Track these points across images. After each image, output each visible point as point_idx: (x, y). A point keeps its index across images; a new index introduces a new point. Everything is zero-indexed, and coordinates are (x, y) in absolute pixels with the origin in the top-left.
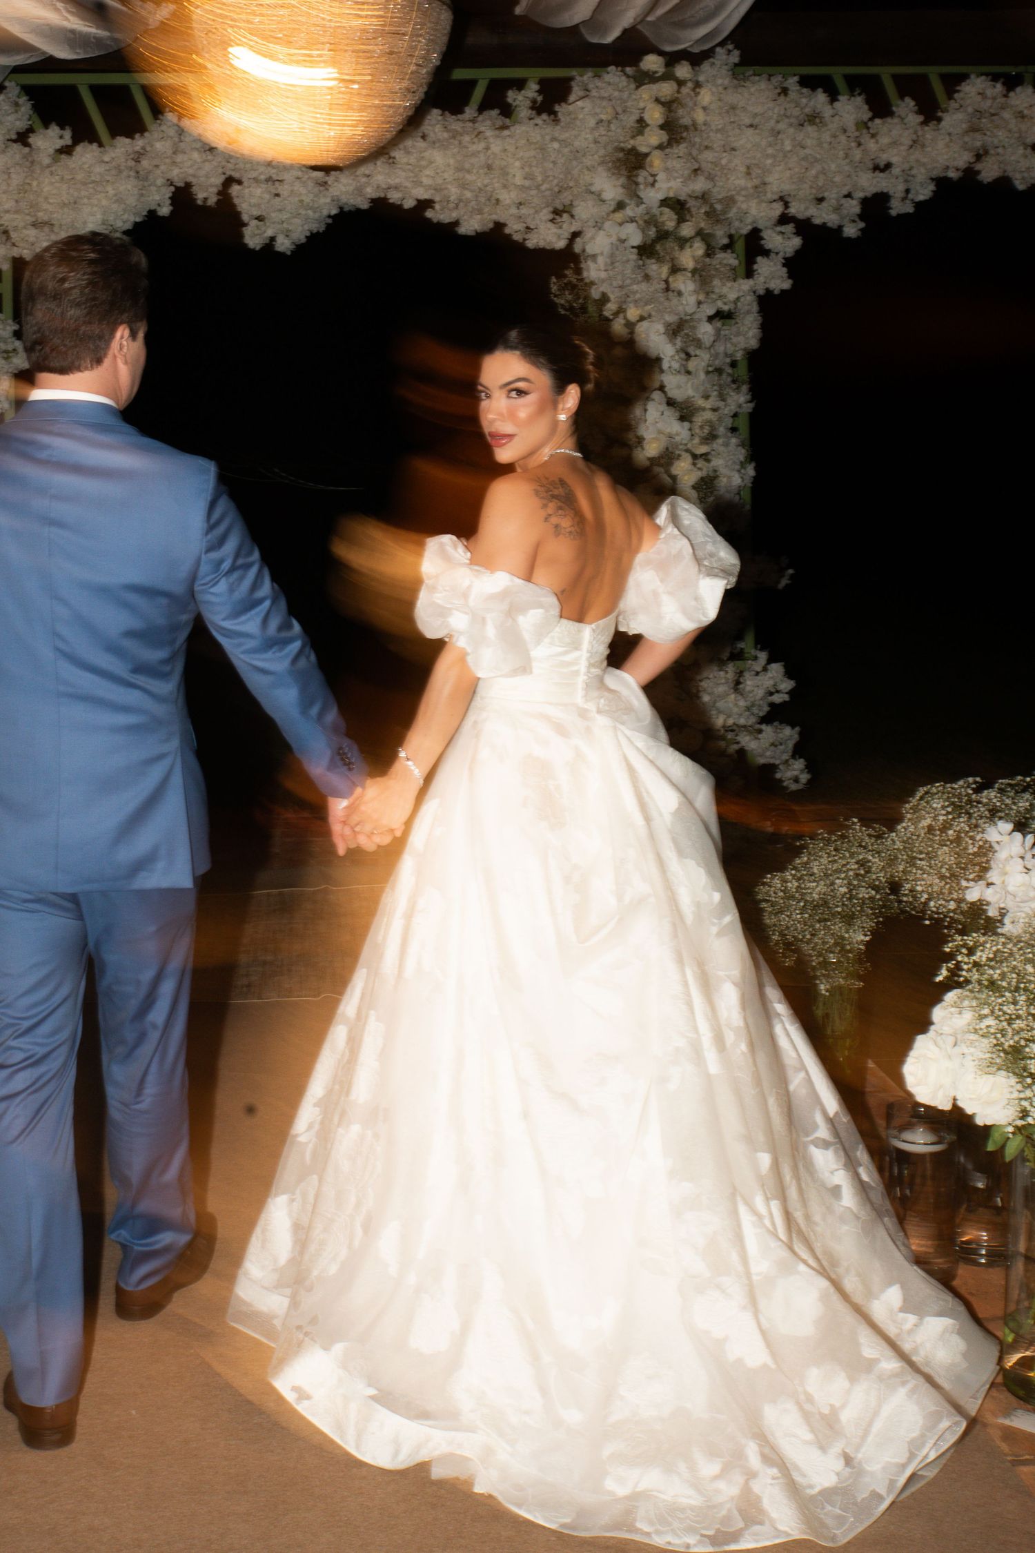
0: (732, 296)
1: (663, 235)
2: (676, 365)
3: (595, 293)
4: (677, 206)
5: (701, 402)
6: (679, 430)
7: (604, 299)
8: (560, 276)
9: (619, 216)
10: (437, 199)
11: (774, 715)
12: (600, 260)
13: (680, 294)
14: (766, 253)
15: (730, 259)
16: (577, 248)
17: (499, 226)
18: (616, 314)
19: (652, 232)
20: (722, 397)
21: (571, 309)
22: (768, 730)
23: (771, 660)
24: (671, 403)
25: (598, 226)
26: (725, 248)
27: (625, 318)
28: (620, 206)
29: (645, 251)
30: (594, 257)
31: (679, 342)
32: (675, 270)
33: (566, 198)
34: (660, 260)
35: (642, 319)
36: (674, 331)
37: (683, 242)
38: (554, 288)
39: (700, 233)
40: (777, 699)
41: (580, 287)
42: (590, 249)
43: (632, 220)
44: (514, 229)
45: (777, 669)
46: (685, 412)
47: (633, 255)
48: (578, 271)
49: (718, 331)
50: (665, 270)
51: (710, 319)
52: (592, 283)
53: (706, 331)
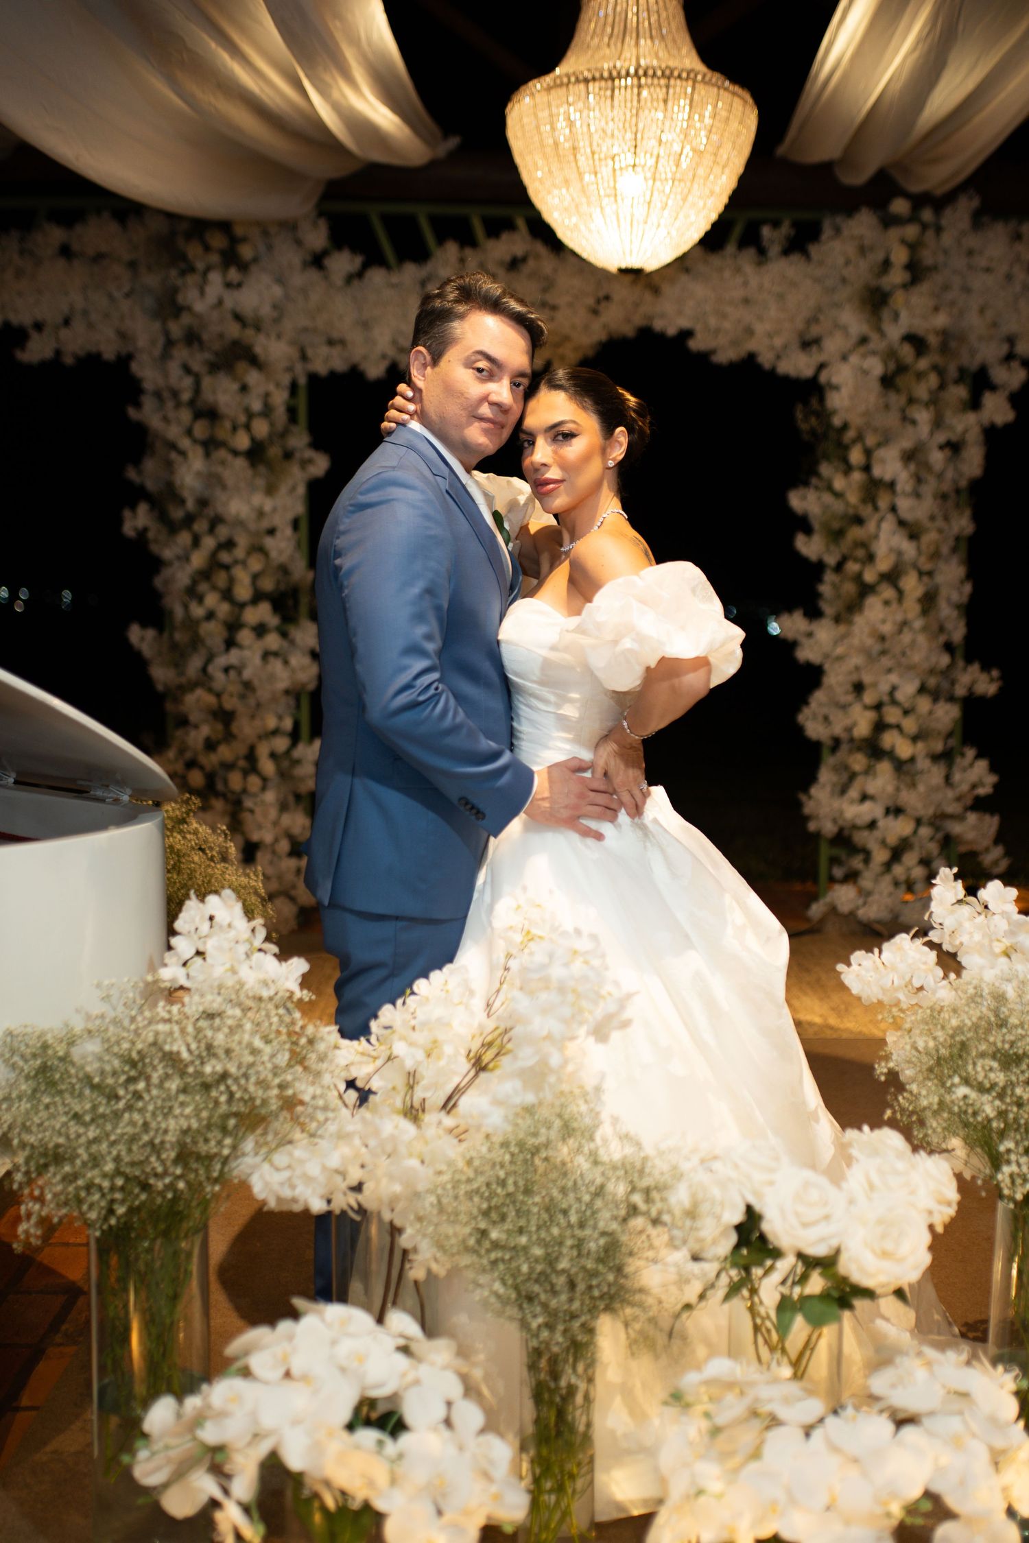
0: (960, 428)
1: (902, 369)
2: (908, 488)
3: (837, 421)
4: (916, 341)
5: (926, 523)
6: (909, 548)
7: (845, 426)
8: (806, 403)
9: (862, 349)
10: (698, 328)
11: (980, 805)
12: (845, 392)
13: (914, 422)
14: (993, 388)
15: (960, 392)
16: (823, 378)
17: (751, 357)
18: (854, 441)
19: (892, 366)
20: (946, 518)
21: (813, 432)
22: (972, 818)
23: (979, 756)
24: (902, 523)
25: (844, 358)
26: (957, 382)
27: (864, 445)
28: (864, 340)
29: (887, 382)
30: (836, 388)
31: (912, 467)
32: (911, 401)
33: (815, 331)
34: (898, 391)
35: (879, 445)
36: (909, 457)
37: (920, 376)
38: (799, 415)
39: (935, 368)
40: (981, 791)
41: (824, 415)
42: (835, 380)
43: (874, 353)
44: (766, 360)
45: (982, 765)
46: (913, 531)
47: (876, 386)
48: (822, 400)
49: (949, 460)
50: (903, 400)
51: (941, 448)
52: (834, 412)
53: (937, 458)
